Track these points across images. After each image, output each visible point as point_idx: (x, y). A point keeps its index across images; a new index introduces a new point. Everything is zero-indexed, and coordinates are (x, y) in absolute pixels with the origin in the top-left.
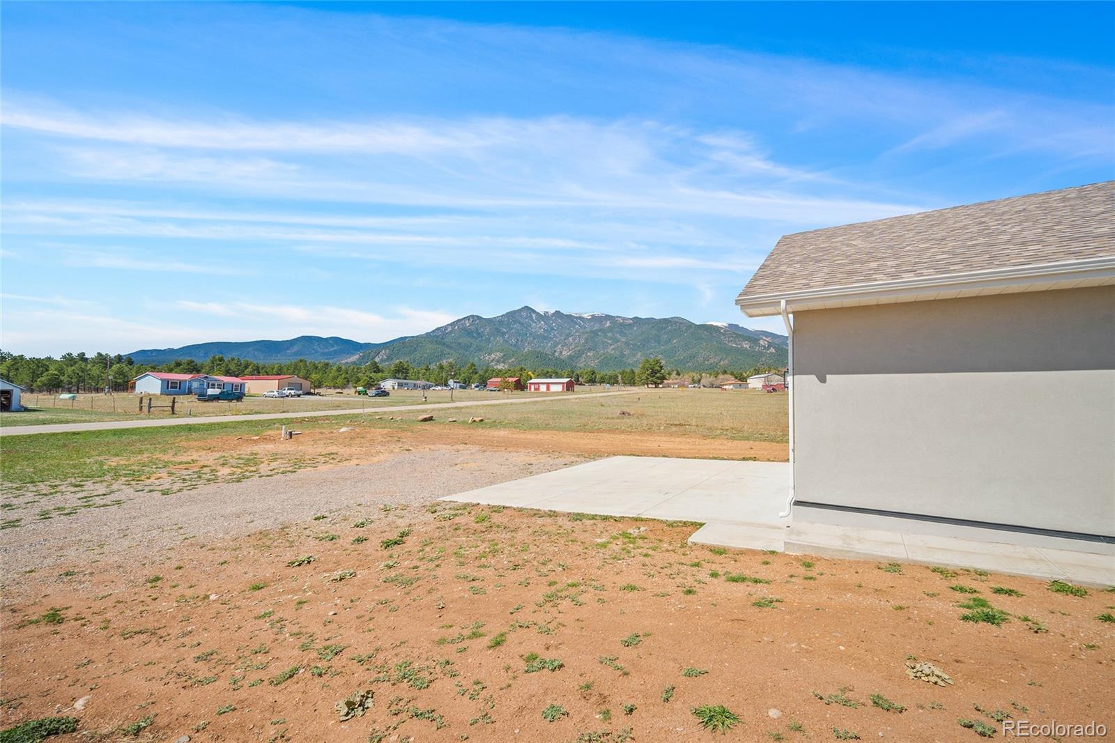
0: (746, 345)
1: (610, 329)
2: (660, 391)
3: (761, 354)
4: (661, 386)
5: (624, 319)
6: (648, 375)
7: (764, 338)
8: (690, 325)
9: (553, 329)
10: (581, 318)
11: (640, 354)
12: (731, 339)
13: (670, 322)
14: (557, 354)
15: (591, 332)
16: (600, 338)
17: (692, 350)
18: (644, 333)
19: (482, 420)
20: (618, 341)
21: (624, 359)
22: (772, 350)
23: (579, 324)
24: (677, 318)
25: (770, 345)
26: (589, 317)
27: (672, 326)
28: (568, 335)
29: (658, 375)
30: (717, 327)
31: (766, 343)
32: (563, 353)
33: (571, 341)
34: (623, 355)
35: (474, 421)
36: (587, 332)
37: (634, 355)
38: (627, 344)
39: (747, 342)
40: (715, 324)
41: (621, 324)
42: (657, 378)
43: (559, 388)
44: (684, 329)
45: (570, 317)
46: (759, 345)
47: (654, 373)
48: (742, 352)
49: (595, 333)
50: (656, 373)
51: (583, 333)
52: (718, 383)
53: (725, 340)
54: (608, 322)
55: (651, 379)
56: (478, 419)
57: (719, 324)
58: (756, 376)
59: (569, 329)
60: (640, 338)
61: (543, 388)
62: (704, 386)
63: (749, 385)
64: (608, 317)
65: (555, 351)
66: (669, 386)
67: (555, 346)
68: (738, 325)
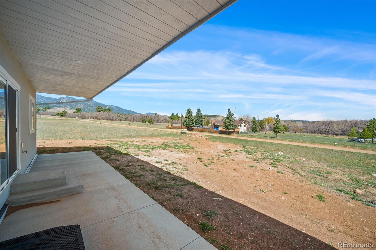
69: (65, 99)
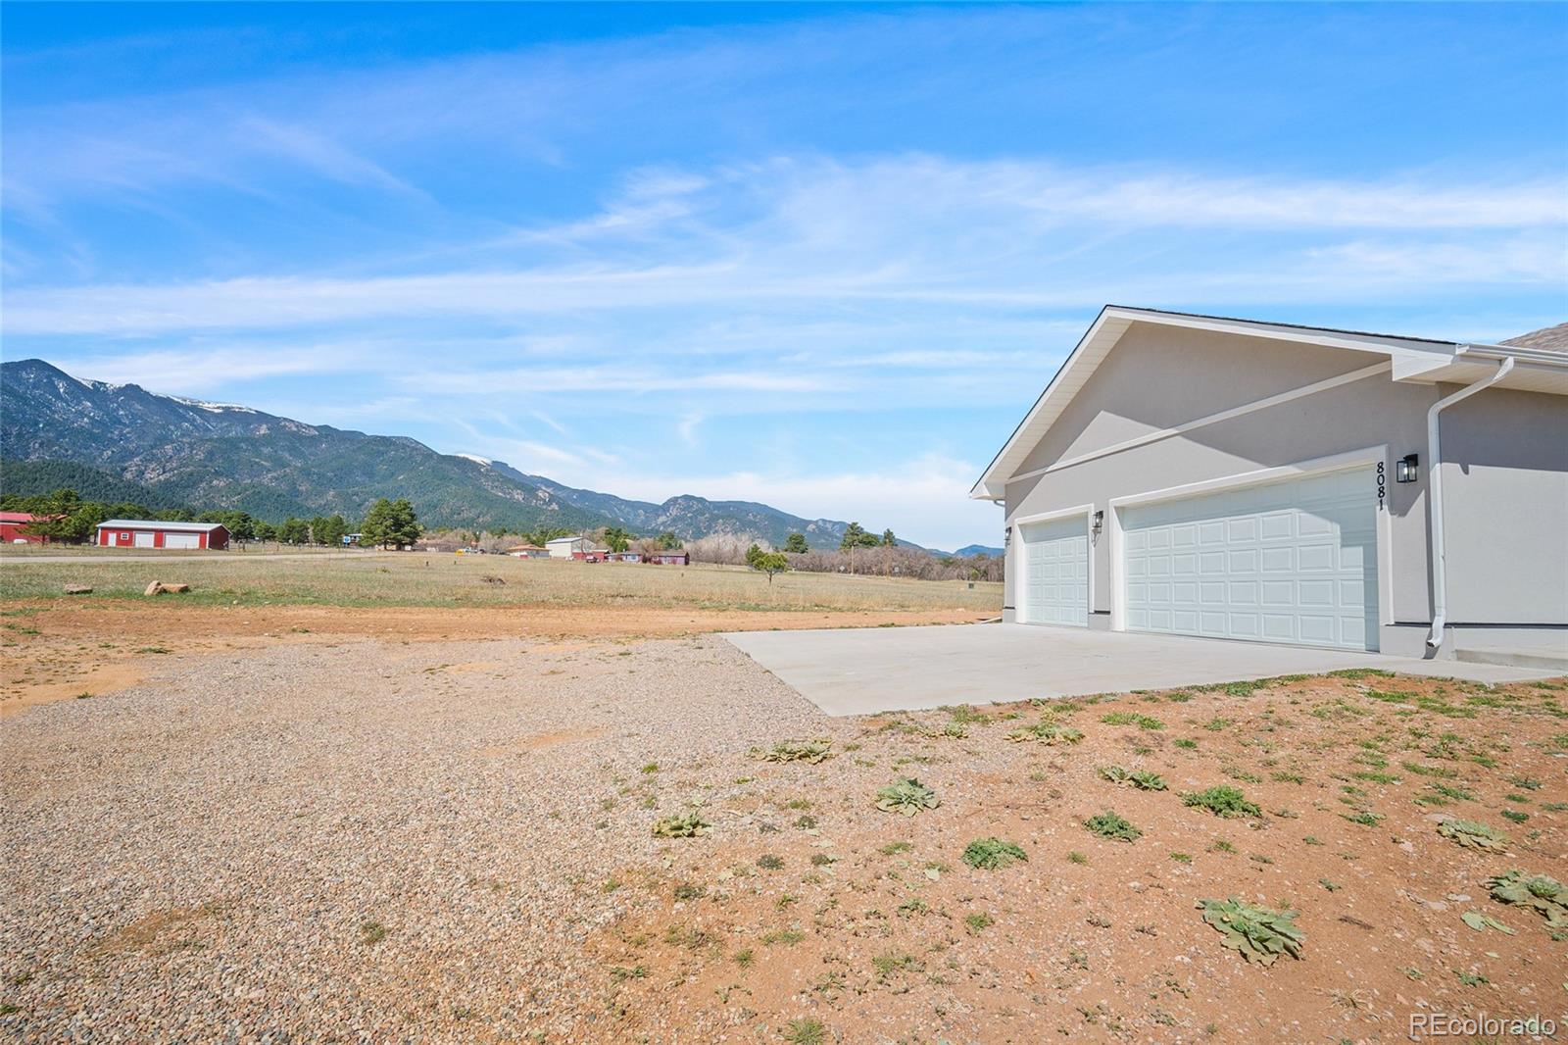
0: (518, 496)
1: (267, 440)
2: (407, 555)
3: (539, 511)
4: (408, 548)
5: (299, 425)
6: (387, 527)
7: (544, 488)
8: (430, 454)
9: (120, 423)
10: (195, 409)
11: (331, 493)
12: (496, 484)
13: (394, 443)
14: (128, 476)
15: (221, 440)
16: (242, 454)
17: (431, 495)
18: (341, 456)
19: (185, 590)
20: (284, 466)
21: (299, 500)
22: (555, 506)
23: (192, 422)
24: (406, 438)
25: (552, 499)
26: (216, 411)
27: (397, 451)
28: (163, 440)
29: (407, 529)
30: (475, 462)
31: (547, 495)
32: (148, 476)
33: (170, 453)
34: (298, 493)
35: (164, 591)
36: (211, 440)
37: (320, 494)
38: (306, 472)
39: (519, 491)
40: (472, 458)
41: (294, 434)
42: (405, 534)
43: (194, 542)
44: (419, 459)
45: (165, 403)
46: (537, 498)
47: (398, 525)
48: (513, 505)
49: (233, 444)
50: (403, 526)
51: (203, 441)
52: (503, 547)
53: (487, 485)
54: (264, 426)
55: (393, 535)
56: (175, 587)
57: (478, 459)
58: (559, 540)
59: (163, 427)
60: (334, 464)
61: (144, 541)
62: (483, 551)
63: (550, 553)
64: (262, 417)
65: (124, 469)
66: (423, 549)
67: (123, 459)
68: (506, 465)
69: (680, 504)
